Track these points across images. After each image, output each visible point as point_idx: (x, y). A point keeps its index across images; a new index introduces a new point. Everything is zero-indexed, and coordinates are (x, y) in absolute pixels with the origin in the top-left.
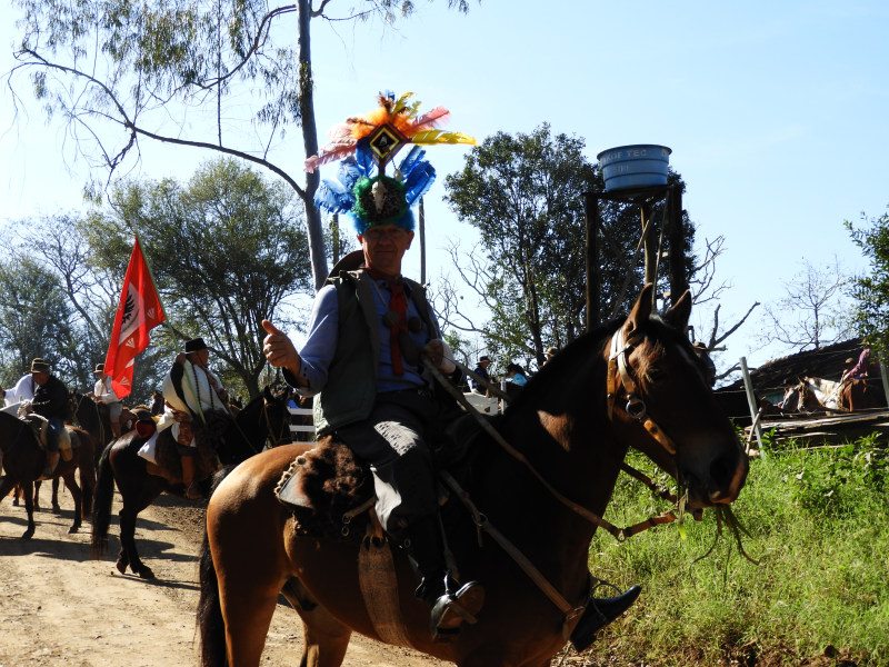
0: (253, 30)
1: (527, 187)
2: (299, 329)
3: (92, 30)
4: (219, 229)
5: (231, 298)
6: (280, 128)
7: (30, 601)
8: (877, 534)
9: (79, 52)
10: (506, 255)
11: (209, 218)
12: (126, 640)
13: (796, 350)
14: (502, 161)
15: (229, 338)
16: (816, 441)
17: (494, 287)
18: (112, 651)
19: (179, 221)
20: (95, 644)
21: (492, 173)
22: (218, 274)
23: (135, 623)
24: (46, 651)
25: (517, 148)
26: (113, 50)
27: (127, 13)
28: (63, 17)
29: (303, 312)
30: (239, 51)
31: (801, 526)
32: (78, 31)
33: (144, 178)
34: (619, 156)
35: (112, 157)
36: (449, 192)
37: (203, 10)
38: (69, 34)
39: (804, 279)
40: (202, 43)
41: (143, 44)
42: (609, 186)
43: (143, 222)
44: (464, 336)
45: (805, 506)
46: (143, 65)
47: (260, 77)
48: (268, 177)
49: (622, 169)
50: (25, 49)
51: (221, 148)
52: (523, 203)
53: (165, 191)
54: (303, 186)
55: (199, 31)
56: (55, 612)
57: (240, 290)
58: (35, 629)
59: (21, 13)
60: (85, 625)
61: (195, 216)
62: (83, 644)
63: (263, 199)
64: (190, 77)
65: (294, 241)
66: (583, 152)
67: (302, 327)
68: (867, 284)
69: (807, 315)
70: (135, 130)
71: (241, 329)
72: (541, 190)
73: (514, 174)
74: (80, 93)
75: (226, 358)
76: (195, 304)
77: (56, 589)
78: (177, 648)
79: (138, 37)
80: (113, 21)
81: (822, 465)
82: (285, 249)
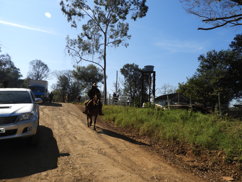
0: (98, 46)
1: (131, 71)
3: (76, 44)
5: (91, 82)
6: (101, 60)
7: (65, 124)
9: (74, 47)
10: (127, 80)
11: (89, 72)
12: (80, 132)
13: (162, 95)
14: (128, 67)
17: (125, 84)
18: (78, 134)
19: (85, 72)
20: (75, 133)
21: (126, 69)
22: (90, 79)
23: (81, 129)
24: (68, 134)
25: (130, 66)
26: (79, 47)
27: (81, 43)
28: (72, 42)
30: (96, 49)
31: (181, 121)
32: (75, 44)
34: (147, 67)
35: (78, 62)
37: (92, 43)
38: (73, 45)
39: (164, 85)
40: (91, 47)
42: (145, 71)
43: (80, 72)
44: (121, 90)
46: (83, 50)
47: (99, 53)
49: (148, 69)
50: (67, 46)
51: (93, 62)
52: (130, 73)
53: (84, 68)
55: (91, 46)
56: (69, 126)
58: (66, 129)
59: (67, 41)
60: (74, 129)
61: (87, 71)
62: (74, 133)
63: (96, 70)
65: (100, 75)
69: (164, 90)
70: (81, 58)
72: (132, 72)
73: (129, 69)
76: (86, 83)
77: (68, 122)
78: (88, 134)
79: (82, 46)
80: (79, 43)
81: (183, 112)
82: (98, 77)
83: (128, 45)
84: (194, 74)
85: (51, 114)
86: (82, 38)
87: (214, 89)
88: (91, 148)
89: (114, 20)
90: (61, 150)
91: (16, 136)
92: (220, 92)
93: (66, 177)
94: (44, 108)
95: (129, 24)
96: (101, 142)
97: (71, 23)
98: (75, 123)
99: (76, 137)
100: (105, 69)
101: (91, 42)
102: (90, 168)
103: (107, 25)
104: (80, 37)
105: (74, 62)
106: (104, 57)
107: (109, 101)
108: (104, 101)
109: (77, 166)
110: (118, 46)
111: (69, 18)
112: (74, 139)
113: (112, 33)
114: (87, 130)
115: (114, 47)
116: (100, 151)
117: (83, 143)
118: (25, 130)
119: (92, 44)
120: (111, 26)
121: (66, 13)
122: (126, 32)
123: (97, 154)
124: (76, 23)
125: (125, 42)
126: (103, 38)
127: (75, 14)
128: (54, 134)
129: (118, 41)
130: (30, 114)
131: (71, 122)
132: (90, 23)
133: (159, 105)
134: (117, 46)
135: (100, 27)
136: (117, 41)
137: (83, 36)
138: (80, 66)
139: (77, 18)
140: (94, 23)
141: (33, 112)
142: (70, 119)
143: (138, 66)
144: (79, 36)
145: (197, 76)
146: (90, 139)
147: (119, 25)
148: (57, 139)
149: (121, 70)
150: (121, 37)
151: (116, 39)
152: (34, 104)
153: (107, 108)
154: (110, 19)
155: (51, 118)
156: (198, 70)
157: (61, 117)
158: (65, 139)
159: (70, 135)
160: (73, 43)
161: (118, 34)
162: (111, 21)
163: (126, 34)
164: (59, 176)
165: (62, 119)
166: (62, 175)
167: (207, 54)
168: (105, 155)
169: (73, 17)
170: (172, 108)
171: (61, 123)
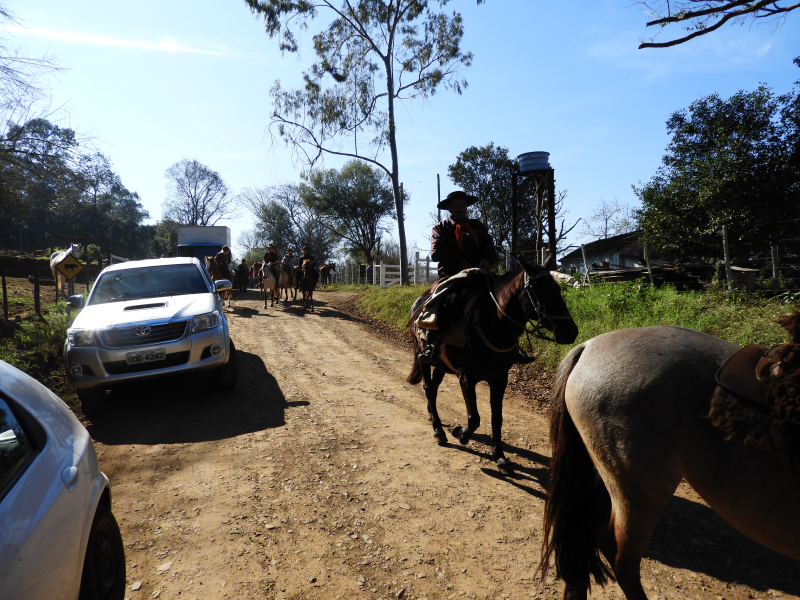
0: (369, 105)
1: (484, 170)
2: (387, 231)
3: (303, 106)
4: (354, 190)
5: (359, 218)
6: (383, 146)
7: (292, 343)
8: (643, 319)
9: (297, 116)
11: (350, 185)
12: (332, 360)
13: (597, 239)
14: (473, 159)
15: (358, 235)
16: (615, 280)
18: (328, 364)
19: (337, 187)
20: (320, 361)
21: (468, 164)
22: (354, 209)
23: (335, 353)
24: (302, 364)
25: (479, 153)
26: (312, 114)
27: (317, 98)
28: (290, 100)
29: (389, 224)
30: (364, 112)
31: (610, 316)
32: (297, 106)
33: (324, 169)
34: (527, 157)
35: (312, 160)
36: (450, 173)
37: (349, 96)
38: (293, 108)
39: (601, 208)
40: (348, 110)
41: (324, 111)
42: (522, 170)
43: (323, 187)
45: (611, 307)
46: (324, 120)
47: (374, 125)
48: (374, 167)
49: (529, 162)
50: (275, 115)
51: (356, 156)
52: (482, 177)
53: (332, 174)
54: (391, 172)
55: (347, 106)
56: (302, 348)
57: (363, 215)
58: (296, 355)
59: (274, 99)
60: (315, 354)
61: (344, 184)
62: (316, 362)
63: (372, 177)
64: (343, 125)
65: (385, 194)
66: (508, 154)
68: (639, 212)
69: (602, 223)
70: (321, 149)
71: (363, 231)
72: (490, 172)
73: (477, 164)
74: (297, 133)
75: (358, 244)
76: (344, 221)
77: (300, 339)
78: (353, 363)
79: (321, 108)
80: (311, 102)
81: (618, 290)
82: (381, 198)
83: (466, 84)
84: (656, 175)
86: (316, 82)
87: (712, 217)
88: (359, 389)
89: (411, 10)
90: (288, 396)
91: (189, 365)
92: (726, 222)
93: (305, 437)
95: (462, 16)
96: (385, 379)
97: (279, 37)
98: (320, 341)
99: (323, 370)
100: (394, 176)
101: (347, 91)
102: (354, 424)
103: (392, 31)
104: (312, 77)
105: (300, 163)
106: (391, 137)
107: (417, 273)
108: (400, 273)
109: (328, 421)
110: (433, 91)
111: (272, 23)
112: (316, 374)
113: (410, 55)
114: (350, 354)
115: (420, 98)
116: (380, 396)
117: (340, 381)
118: (206, 353)
119: (351, 100)
120: (404, 31)
121: (260, 8)
122: (456, 42)
123: (372, 400)
124: (295, 37)
125: (454, 79)
126: (381, 76)
127: (287, 8)
128: (267, 367)
129: (430, 76)
130: (211, 317)
131: (307, 337)
132: (336, 30)
133: (562, 275)
134: (429, 93)
135: (371, 41)
136: (428, 78)
137: (321, 75)
138: (321, 169)
139: (294, 19)
140: (350, 27)
141: (216, 312)
142: (304, 331)
143: (507, 151)
144: (306, 78)
145: (665, 178)
146: (357, 373)
147: (431, 23)
148: (278, 376)
149: (452, 168)
150: (441, 63)
151: (425, 71)
152: (214, 293)
154: (401, 9)
156: (667, 160)
158: (295, 376)
159: (306, 366)
160: (293, 103)
161: (428, 55)
162: (402, 14)
163: (454, 52)
164: (290, 436)
165: (282, 333)
166: (297, 434)
167: (692, 109)
168: (392, 402)
169: (282, 18)
170: (596, 280)
171: (282, 340)
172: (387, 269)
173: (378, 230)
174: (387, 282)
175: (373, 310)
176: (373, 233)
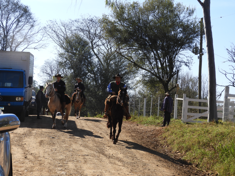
2: (186, 65)
4: (155, 23)
5: (159, 51)
11: (151, 18)
19: (139, 19)
22: (154, 42)
29: (188, 58)
33: (126, 2)
43: (124, 20)
53: (134, 7)
57: (162, 48)
61: (144, 17)
65: (186, 28)
67: (187, 64)
71: (162, 65)
75: (156, 76)
76: (144, 53)
82: (181, 32)
85: (46, 155)
94: (25, 135)
100: (206, 5)
108: (208, 109)
153: (222, 135)
155: (50, 171)
157: (78, 165)
172: (190, 103)
173: (177, 64)
174: (189, 117)
175: (180, 149)
176: (171, 66)
